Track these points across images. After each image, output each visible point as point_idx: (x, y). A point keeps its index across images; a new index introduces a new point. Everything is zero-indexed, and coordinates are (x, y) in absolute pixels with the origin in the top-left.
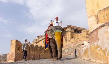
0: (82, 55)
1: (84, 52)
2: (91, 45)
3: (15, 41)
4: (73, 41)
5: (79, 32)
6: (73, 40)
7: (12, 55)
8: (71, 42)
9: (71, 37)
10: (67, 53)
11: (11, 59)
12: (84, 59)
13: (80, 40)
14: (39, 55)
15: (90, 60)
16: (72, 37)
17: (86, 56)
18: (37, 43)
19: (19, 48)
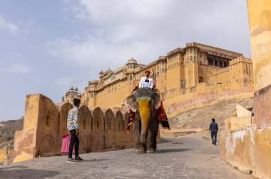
0: (230, 152)
1: (237, 146)
2: (259, 128)
3: (38, 97)
4: (203, 91)
5: (221, 64)
6: (202, 87)
7: (29, 137)
8: (196, 93)
9: (198, 80)
10: (184, 126)
11: (25, 148)
12: (235, 168)
13: (224, 90)
14: (104, 138)
15: (254, 173)
16: (201, 80)
17: (242, 157)
18: (98, 92)
19: (48, 118)
